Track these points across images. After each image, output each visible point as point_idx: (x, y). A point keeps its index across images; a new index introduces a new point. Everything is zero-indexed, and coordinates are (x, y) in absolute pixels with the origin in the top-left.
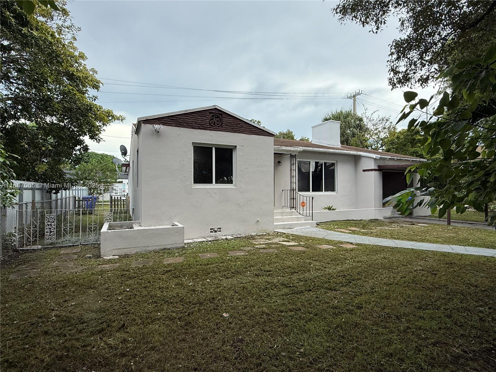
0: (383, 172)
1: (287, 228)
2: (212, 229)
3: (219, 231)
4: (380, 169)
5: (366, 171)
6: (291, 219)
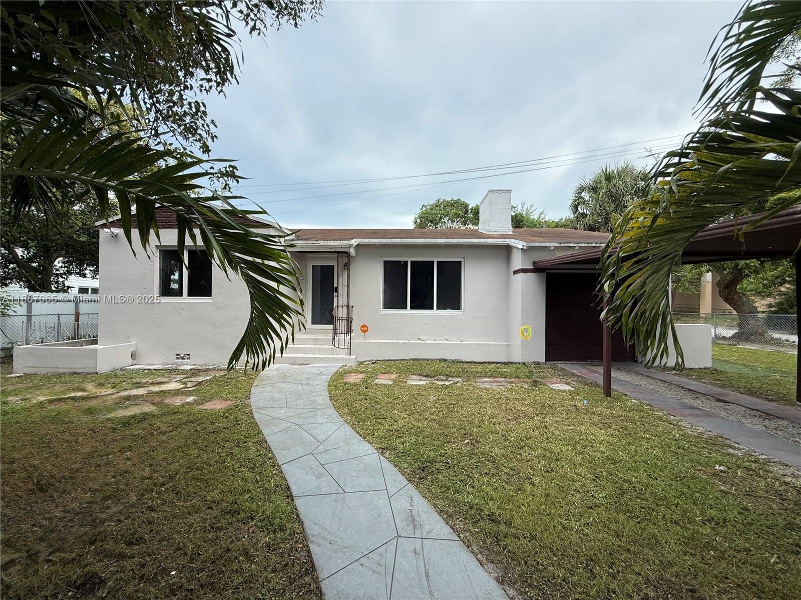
0: (547, 274)
1: (300, 363)
2: (177, 355)
3: (188, 358)
4: (537, 269)
5: (515, 272)
6: (320, 351)
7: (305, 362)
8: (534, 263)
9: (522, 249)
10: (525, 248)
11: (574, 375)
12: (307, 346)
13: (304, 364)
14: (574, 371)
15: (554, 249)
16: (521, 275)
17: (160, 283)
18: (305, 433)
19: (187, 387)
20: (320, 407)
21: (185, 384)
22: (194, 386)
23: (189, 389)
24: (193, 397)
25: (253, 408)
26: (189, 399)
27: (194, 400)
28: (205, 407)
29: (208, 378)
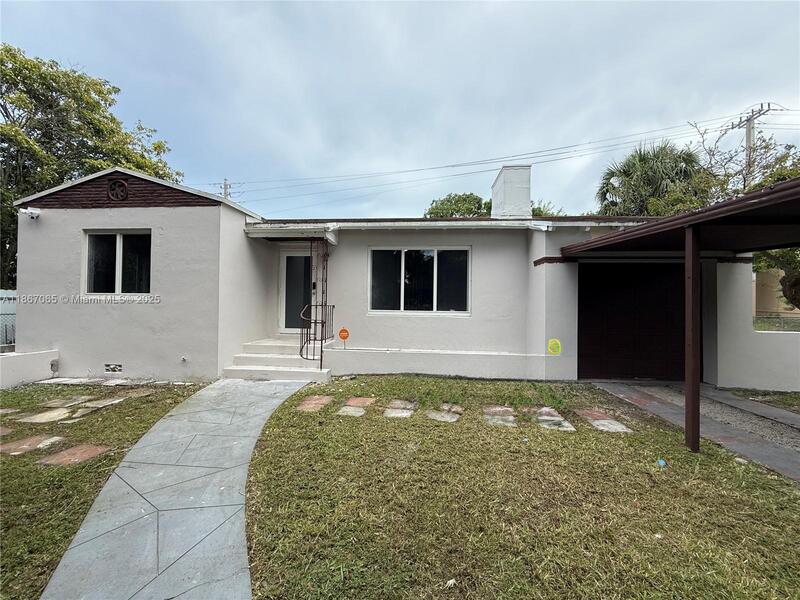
0: (579, 264)
1: (258, 377)
2: (108, 366)
3: (120, 370)
4: (567, 257)
5: (537, 263)
6: (284, 362)
7: (264, 377)
8: (562, 250)
9: (547, 231)
10: (550, 229)
11: (621, 401)
12: (269, 356)
13: (262, 380)
14: (621, 396)
15: (589, 232)
16: (545, 266)
17: (89, 276)
18: (151, 537)
19: (70, 418)
20: (227, 465)
21: (74, 412)
22: (83, 416)
23: (69, 422)
24: (56, 439)
25: (121, 464)
26: (46, 443)
27: (53, 444)
28: (53, 460)
29: (117, 401)
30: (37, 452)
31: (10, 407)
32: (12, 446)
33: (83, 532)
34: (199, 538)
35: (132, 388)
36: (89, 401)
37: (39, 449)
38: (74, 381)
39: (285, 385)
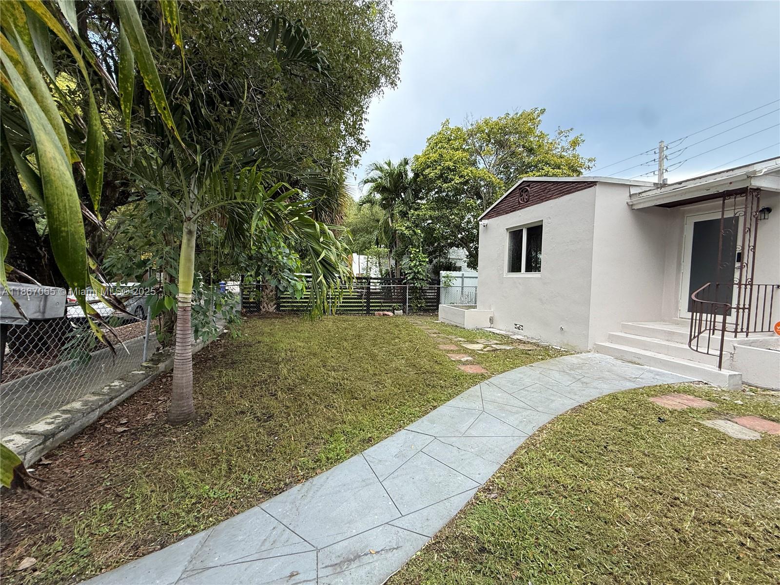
1: (629, 360)
2: (516, 325)
3: (522, 329)
6: (668, 350)
7: (637, 360)
13: (635, 363)
17: (509, 256)
18: (472, 420)
19: (482, 350)
20: (540, 409)
21: (485, 348)
22: (488, 351)
23: (480, 352)
24: (470, 358)
25: (486, 381)
26: (465, 358)
27: (467, 360)
28: (463, 368)
29: (508, 348)
30: (460, 361)
31: (464, 338)
32: (453, 355)
33: (452, 402)
34: (490, 435)
35: (524, 343)
36: (497, 344)
37: (461, 361)
38: (498, 332)
39: (658, 374)
